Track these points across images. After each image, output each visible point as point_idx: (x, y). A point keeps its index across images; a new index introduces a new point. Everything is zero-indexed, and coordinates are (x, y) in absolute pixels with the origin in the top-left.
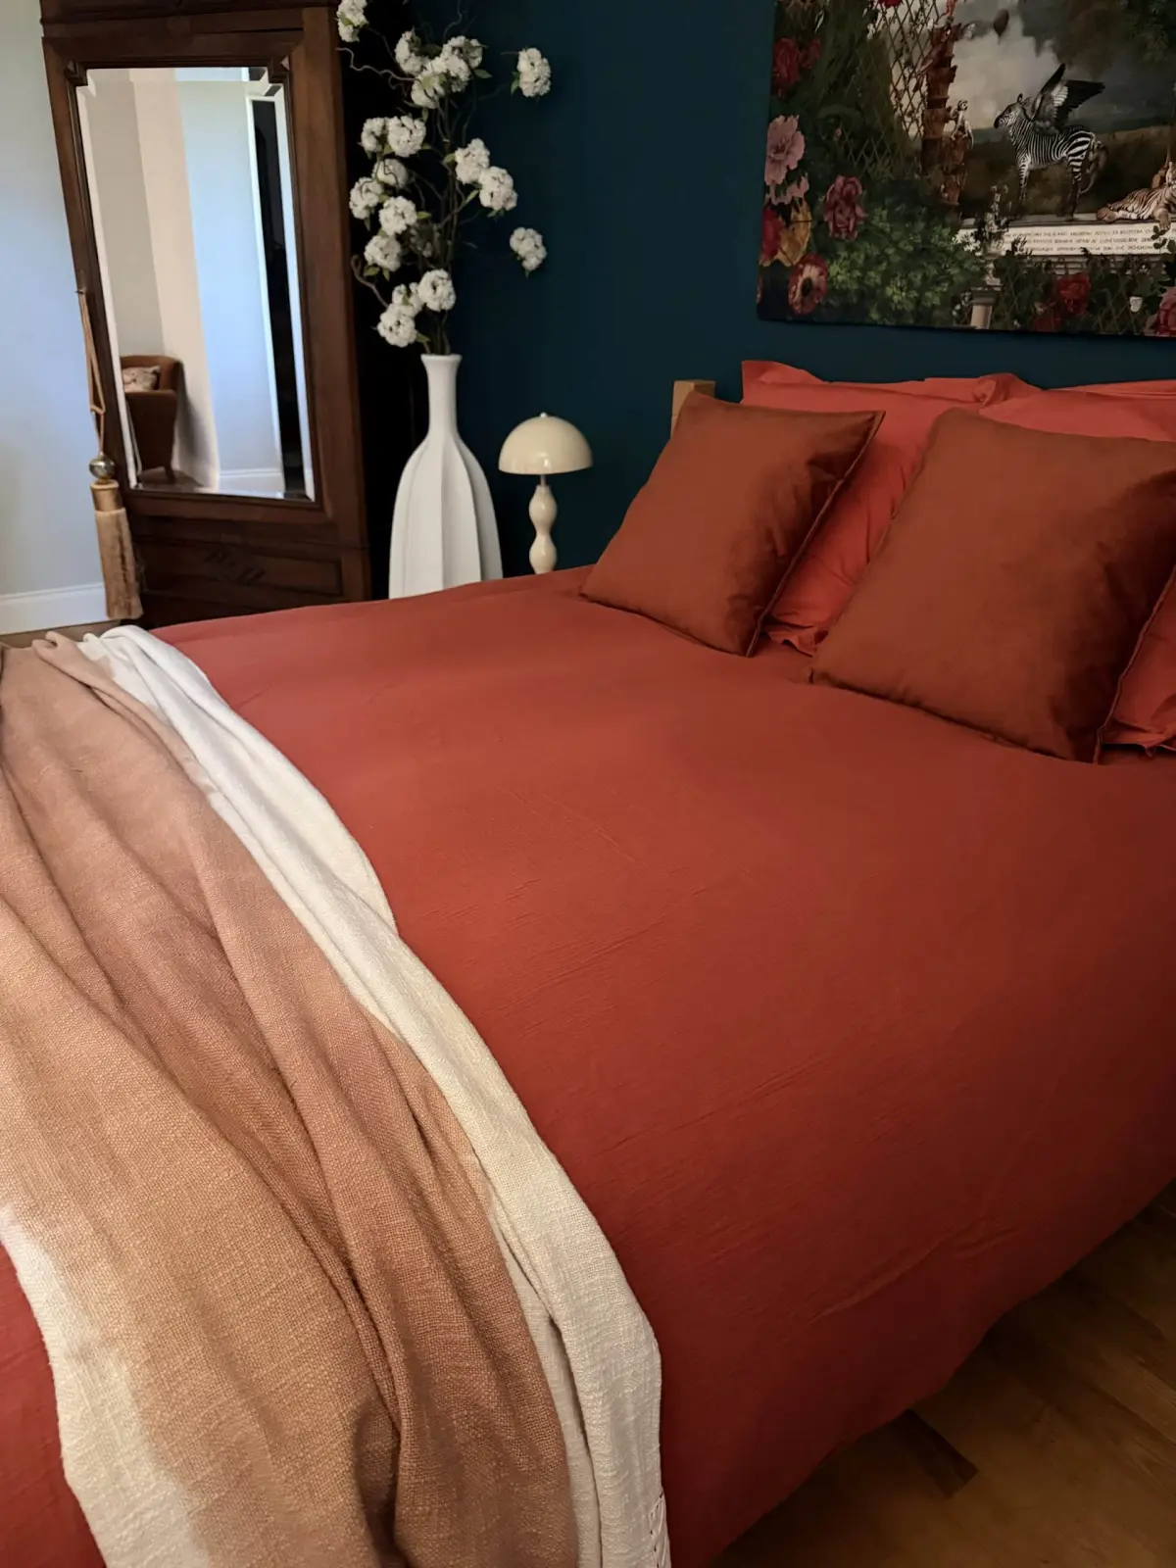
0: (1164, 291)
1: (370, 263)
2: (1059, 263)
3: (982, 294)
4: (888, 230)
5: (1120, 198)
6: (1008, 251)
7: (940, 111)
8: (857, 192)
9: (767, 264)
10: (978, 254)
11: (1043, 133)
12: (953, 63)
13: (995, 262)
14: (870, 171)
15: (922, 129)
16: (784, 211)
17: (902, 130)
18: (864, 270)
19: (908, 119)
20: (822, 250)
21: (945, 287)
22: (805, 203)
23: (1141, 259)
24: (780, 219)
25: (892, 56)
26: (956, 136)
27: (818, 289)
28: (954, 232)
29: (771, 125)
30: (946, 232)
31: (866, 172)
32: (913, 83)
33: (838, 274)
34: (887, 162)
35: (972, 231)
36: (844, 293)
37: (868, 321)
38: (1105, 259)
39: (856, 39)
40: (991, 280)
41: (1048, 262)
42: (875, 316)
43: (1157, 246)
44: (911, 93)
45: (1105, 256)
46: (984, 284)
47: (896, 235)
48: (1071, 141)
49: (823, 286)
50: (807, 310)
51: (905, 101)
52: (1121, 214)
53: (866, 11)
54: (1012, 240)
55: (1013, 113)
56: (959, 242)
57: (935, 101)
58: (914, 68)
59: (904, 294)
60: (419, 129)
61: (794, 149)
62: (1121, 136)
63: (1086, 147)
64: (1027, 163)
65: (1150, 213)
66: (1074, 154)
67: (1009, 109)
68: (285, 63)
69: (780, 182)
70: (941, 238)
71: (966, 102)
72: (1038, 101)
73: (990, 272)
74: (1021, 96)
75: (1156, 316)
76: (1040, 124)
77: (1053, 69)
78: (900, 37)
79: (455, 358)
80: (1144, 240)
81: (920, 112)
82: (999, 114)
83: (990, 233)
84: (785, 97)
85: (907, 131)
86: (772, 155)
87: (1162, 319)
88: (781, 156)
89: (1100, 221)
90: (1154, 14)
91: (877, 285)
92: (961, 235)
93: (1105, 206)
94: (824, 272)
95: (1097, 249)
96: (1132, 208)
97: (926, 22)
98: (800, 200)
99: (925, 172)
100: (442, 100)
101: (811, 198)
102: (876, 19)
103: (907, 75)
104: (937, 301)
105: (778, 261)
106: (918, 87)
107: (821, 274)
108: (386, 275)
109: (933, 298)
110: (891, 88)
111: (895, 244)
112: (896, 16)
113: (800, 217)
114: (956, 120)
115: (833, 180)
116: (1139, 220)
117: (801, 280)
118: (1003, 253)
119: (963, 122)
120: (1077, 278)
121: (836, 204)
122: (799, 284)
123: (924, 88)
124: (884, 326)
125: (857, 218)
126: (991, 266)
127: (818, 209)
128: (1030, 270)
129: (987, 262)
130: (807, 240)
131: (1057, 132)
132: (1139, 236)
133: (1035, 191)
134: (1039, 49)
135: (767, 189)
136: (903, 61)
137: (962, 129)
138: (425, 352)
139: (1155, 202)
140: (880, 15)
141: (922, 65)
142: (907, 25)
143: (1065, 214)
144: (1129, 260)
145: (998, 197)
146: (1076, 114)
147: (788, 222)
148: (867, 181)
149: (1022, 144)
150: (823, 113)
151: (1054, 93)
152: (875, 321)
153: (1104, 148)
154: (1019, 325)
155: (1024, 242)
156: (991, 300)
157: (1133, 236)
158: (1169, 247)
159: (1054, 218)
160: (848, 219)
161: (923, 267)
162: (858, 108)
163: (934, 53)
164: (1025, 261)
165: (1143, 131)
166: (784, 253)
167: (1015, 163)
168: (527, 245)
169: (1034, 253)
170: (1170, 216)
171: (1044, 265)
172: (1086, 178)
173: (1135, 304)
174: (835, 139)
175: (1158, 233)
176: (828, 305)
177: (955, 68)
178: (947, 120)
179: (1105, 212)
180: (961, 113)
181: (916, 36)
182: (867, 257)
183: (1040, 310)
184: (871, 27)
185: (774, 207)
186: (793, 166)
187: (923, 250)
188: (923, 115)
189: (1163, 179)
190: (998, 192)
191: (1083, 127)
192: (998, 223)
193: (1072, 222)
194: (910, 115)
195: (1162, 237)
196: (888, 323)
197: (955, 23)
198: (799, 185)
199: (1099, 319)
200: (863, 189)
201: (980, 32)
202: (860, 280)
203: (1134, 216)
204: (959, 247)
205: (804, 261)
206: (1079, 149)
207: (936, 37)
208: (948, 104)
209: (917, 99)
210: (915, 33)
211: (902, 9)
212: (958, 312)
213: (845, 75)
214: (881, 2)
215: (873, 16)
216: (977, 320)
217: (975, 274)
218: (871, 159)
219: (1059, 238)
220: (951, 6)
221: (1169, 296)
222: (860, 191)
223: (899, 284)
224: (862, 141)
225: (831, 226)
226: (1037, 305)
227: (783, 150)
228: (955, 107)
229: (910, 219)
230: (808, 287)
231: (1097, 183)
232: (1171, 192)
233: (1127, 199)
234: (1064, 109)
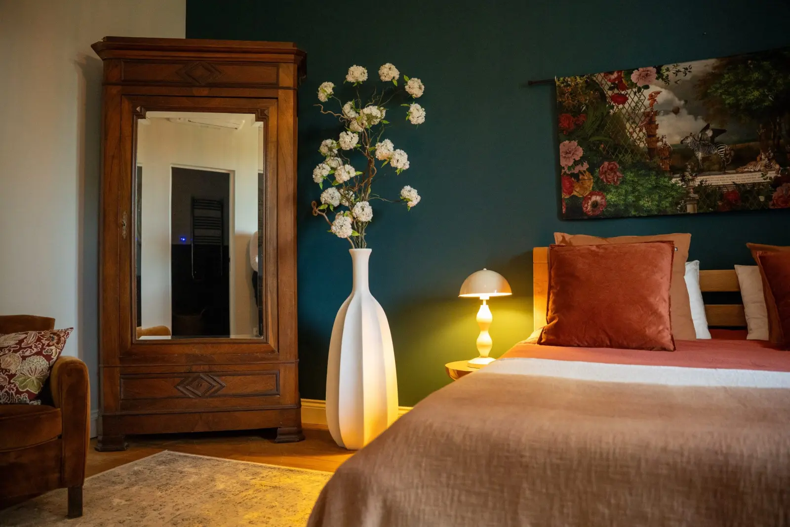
0: (773, 193)
1: (323, 203)
2: (723, 187)
3: (690, 200)
4: (636, 180)
5: (745, 165)
6: (698, 185)
7: (654, 139)
8: (616, 167)
9: (567, 197)
11: (704, 145)
12: (657, 123)
13: (693, 189)
14: (622, 159)
15: (646, 144)
16: (576, 176)
17: (636, 145)
18: (626, 196)
19: (638, 142)
20: (601, 188)
21: (670, 199)
22: (587, 173)
23: (759, 184)
24: (573, 179)
25: (625, 121)
26: (663, 147)
27: (602, 205)
28: (671, 179)
29: (561, 144)
30: (666, 180)
31: (620, 160)
32: (638, 129)
33: (612, 198)
34: (630, 156)
35: (679, 179)
36: (615, 205)
37: (630, 215)
38: (743, 185)
39: (605, 115)
40: (693, 195)
41: (719, 187)
42: (633, 213)
43: (764, 179)
44: (638, 133)
45: (743, 184)
46: (690, 197)
47: (640, 182)
48: (718, 147)
49: (603, 203)
50: (597, 213)
51: (635, 135)
52: (746, 170)
53: (607, 106)
54: (700, 180)
55: (689, 139)
56: (674, 183)
57: (651, 135)
58: (637, 125)
59: (650, 203)
60: (356, 138)
61: (577, 153)
62: (739, 146)
63: (724, 149)
64: (700, 155)
65: (758, 169)
66: (720, 152)
67: (687, 138)
69: (570, 165)
70: (664, 182)
71: (665, 136)
72: (700, 135)
73: (692, 192)
74: (691, 133)
75: (772, 202)
76: (703, 142)
77: (704, 124)
78: (627, 114)
79: (370, 250)
80: (759, 177)
81: (644, 139)
82: (682, 139)
83: (689, 179)
84: (561, 134)
85: (639, 145)
86: (564, 155)
87: (775, 203)
88: (570, 155)
89: (737, 173)
90: (742, 110)
91: (634, 201)
92: (673, 181)
93: (738, 167)
94: (604, 197)
96: (750, 168)
97: (640, 109)
98: (584, 171)
99: (651, 159)
101: (591, 170)
102: (614, 108)
103: (634, 127)
104: (668, 205)
105: (574, 196)
106: (641, 130)
107: (602, 199)
108: (332, 209)
109: (666, 204)
110: (627, 131)
111: (642, 185)
112: (624, 107)
113: (586, 178)
114: (662, 141)
115: (602, 163)
116: (755, 171)
117: (590, 202)
119: (666, 142)
120: (733, 192)
121: (606, 172)
122: (589, 204)
123: (644, 131)
124: (640, 217)
125: (618, 177)
126: (692, 190)
127: (596, 174)
128: (712, 190)
129: (689, 189)
130: (592, 186)
131: (712, 145)
132: (756, 177)
133: (707, 164)
134: (696, 119)
135: (562, 168)
136: (631, 122)
137: (665, 144)
138: (352, 248)
139: (760, 166)
140: (615, 107)
141: (641, 123)
142: (630, 110)
144: (754, 184)
145: (689, 167)
146: (717, 139)
147: (578, 180)
148: (620, 163)
149: (696, 149)
150: (591, 140)
151: (707, 132)
152: (635, 215)
153: (732, 150)
154: (712, 210)
155: (706, 181)
156: (695, 202)
157: (754, 176)
158: (770, 179)
159: (717, 172)
160: (613, 177)
161: (658, 193)
162: (610, 137)
163: (647, 120)
164: (709, 187)
165: (747, 144)
166: (577, 192)
167: (694, 155)
168: (412, 196)
169: (712, 184)
170: (767, 169)
171: (717, 189)
172: (728, 160)
173: (762, 199)
174: (601, 149)
175: (763, 175)
176: (607, 211)
177: (658, 125)
178: (658, 141)
179: (739, 170)
180: (664, 140)
181: (637, 114)
182: (626, 191)
183: (720, 204)
184: (611, 111)
185: (568, 175)
186: (578, 158)
187: (657, 186)
188: (646, 140)
189: (761, 158)
190: (689, 165)
191: (721, 143)
192: (691, 175)
193: (725, 173)
194: (638, 140)
195: (766, 176)
196: (642, 215)
197: (655, 110)
198: (582, 166)
199: (748, 205)
200: (620, 166)
201: (666, 113)
202: (625, 200)
203: (752, 170)
204: (673, 185)
205: (592, 194)
206: (721, 150)
207: (646, 114)
208: (657, 136)
209: (641, 134)
210: (635, 113)
211: (626, 105)
212: (680, 208)
213: (601, 127)
214: (615, 103)
215: (612, 107)
216: (690, 209)
217: (684, 194)
218: (622, 155)
219: (722, 179)
220: (651, 105)
221: (775, 195)
222: (618, 166)
223: (647, 200)
224: (615, 149)
225: (605, 180)
226: (718, 202)
227: (570, 153)
228: (661, 137)
229: (649, 175)
230: (595, 205)
231: (732, 160)
232: (766, 161)
233: (748, 165)
234: (713, 138)
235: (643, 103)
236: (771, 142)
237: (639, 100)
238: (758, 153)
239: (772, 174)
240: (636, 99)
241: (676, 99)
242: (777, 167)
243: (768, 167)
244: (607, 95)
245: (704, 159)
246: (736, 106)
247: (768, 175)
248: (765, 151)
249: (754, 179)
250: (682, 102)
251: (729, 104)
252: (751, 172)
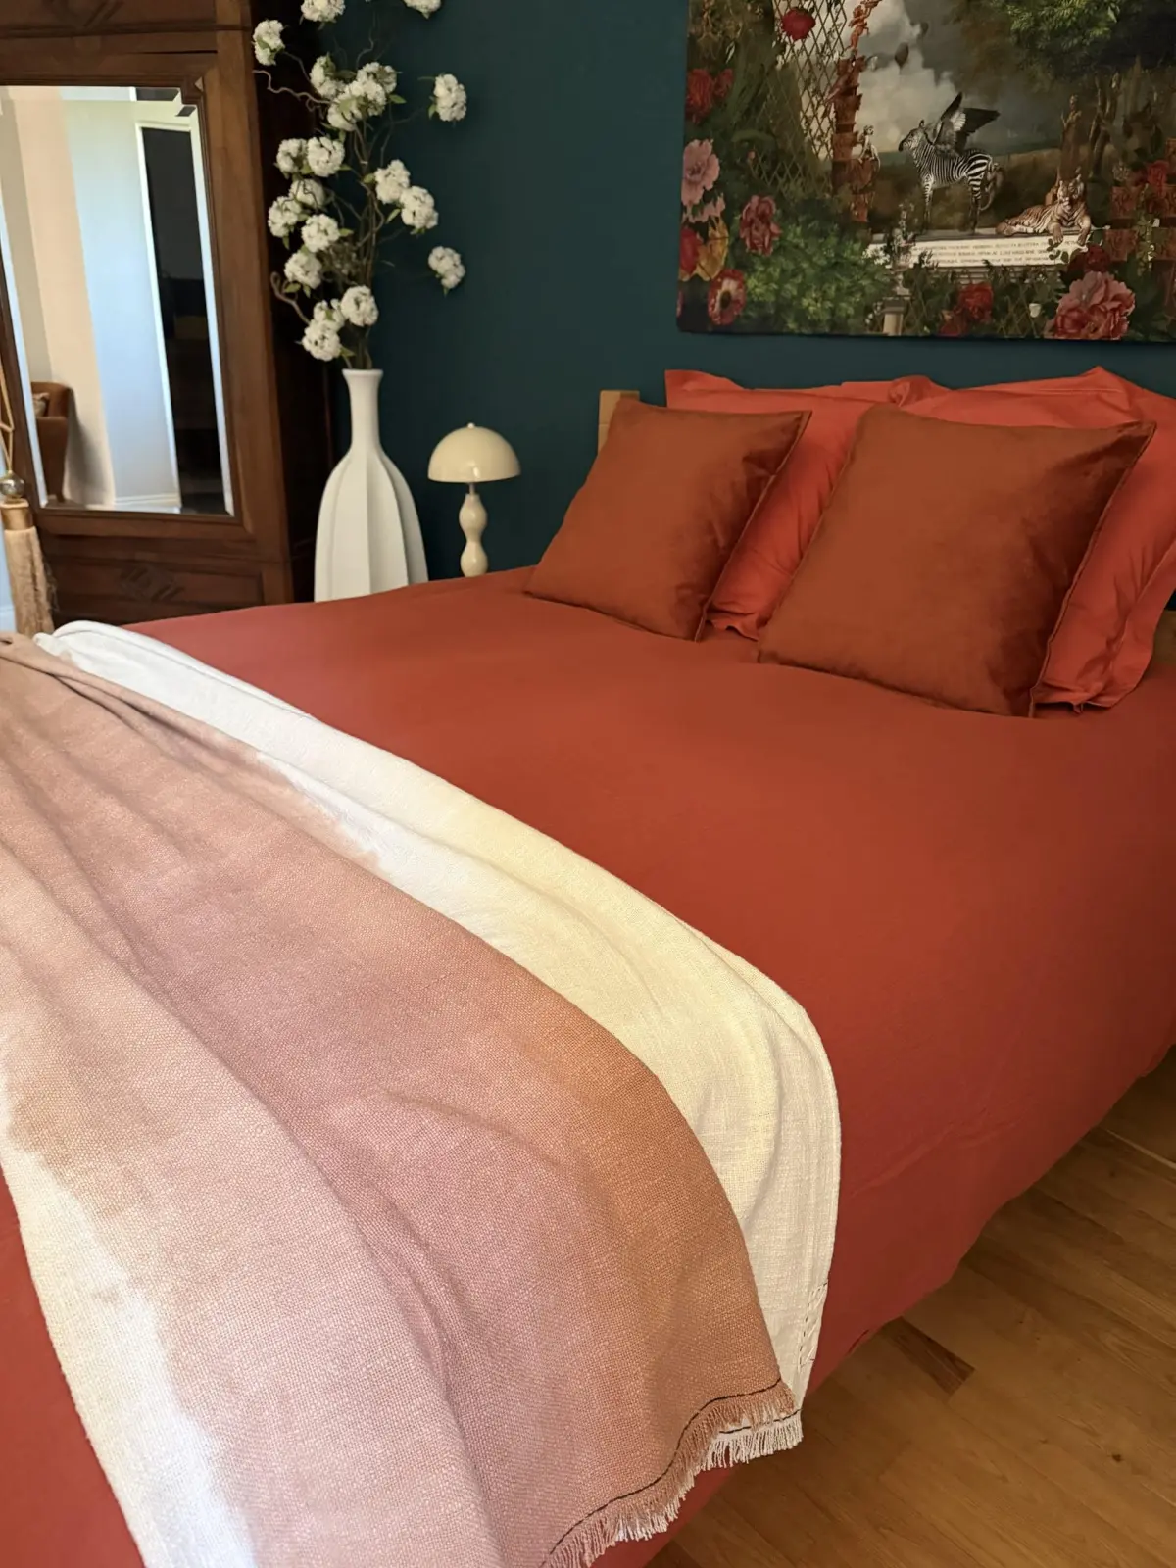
0: (1060, 298)
1: (290, 280)
2: (963, 273)
3: (893, 303)
4: (802, 245)
5: (1016, 215)
6: (915, 264)
7: (848, 136)
8: (771, 210)
9: (686, 279)
10: (888, 267)
12: (859, 91)
13: (904, 274)
14: (784, 190)
15: (832, 151)
16: (701, 229)
17: (812, 153)
18: (781, 282)
19: (818, 143)
20: (740, 265)
21: (858, 298)
22: (721, 222)
23: (1038, 269)
24: (698, 236)
25: (801, 86)
26: (864, 159)
27: (737, 301)
28: (865, 246)
29: (687, 149)
30: (857, 247)
31: (780, 192)
32: (822, 109)
33: (756, 287)
34: (799, 183)
35: (882, 245)
36: (761, 305)
37: (785, 331)
38: (1005, 269)
39: (767, 70)
40: (901, 290)
41: (954, 273)
42: (792, 326)
43: (1052, 257)
44: (820, 120)
45: (1005, 267)
46: (894, 294)
47: (809, 251)
48: (971, 162)
49: (740, 298)
50: (727, 321)
51: (814, 126)
52: (1017, 229)
53: (774, 43)
54: (919, 252)
55: (916, 138)
56: (870, 256)
57: (843, 126)
58: (822, 96)
59: (819, 305)
60: (338, 150)
61: (710, 172)
62: (1015, 158)
63: (984, 168)
64: (930, 183)
65: (1044, 227)
66: (972, 175)
67: (912, 133)
68: (199, 84)
69: (697, 201)
70: (853, 252)
71: (871, 127)
72: (939, 126)
73: (900, 283)
74: (922, 122)
75: (1053, 321)
76: (942, 147)
78: (807, 67)
79: (377, 373)
80: (1040, 252)
81: (829, 136)
82: (903, 138)
83: (899, 248)
84: (699, 122)
85: (817, 154)
86: (688, 176)
87: (1059, 324)
88: (697, 178)
89: (999, 235)
90: (1041, 50)
91: (793, 297)
92: (872, 249)
93: (1003, 221)
94: (742, 284)
95: (997, 260)
96: (1027, 223)
97: (831, 55)
98: (717, 218)
99: (835, 192)
100: (359, 124)
101: (727, 217)
102: (785, 50)
103: (816, 102)
104: (851, 311)
105: (697, 276)
106: (826, 114)
107: (739, 287)
108: (307, 292)
109: (847, 308)
110: (801, 114)
111: (809, 258)
112: (803, 48)
113: (718, 235)
114: (863, 145)
115: (748, 199)
116: (1035, 234)
117: (720, 293)
118: (912, 266)
119: (869, 144)
120: (981, 288)
121: (752, 221)
122: (719, 297)
123: (832, 115)
124: (801, 335)
125: (772, 235)
126: (900, 277)
127: (735, 227)
128: (938, 280)
129: (896, 274)
130: (725, 255)
131: (957, 155)
132: (1036, 248)
133: (940, 208)
134: (938, 79)
135: (684, 208)
136: (811, 90)
137: (869, 152)
138: (347, 367)
139: (1048, 218)
140: (788, 48)
141: (830, 93)
142: (814, 57)
143: (968, 228)
144: (1027, 270)
145: (904, 215)
146: (974, 138)
147: (706, 238)
148: (780, 199)
149: (926, 165)
150: (736, 138)
151: (953, 120)
152: (792, 330)
153: (1000, 169)
154: (928, 331)
155: (930, 255)
156: (902, 309)
157: (1030, 248)
158: (1062, 258)
159: (957, 232)
160: (764, 236)
161: (837, 280)
162: (769, 132)
163: (841, 83)
164: (932, 272)
165: (1035, 154)
166: (702, 268)
167: (919, 182)
168: (445, 264)
169: (941, 264)
170: (1063, 230)
171: (949, 276)
172: (986, 196)
173: (1035, 310)
174: (749, 161)
175: (1052, 246)
176: (747, 317)
177: (860, 96)
178: (854, 143)
179: (1003, 226)
180: (867, 137)
181: (824, 68)
182: (783, 271)
183: (947, 317)
184: (780, 59)
185: (691, 225)
186: (710, 187)
187: (836, 263)
188: (832, 139)
189: (1055, 197)
190: (905, 209)
191: (980, 150)
192: (905, 238)
193: (974, 236)
194: (819, 139)
195: (1056, 249)
196: (804, 331)
197: (859, 55)
198: (715, 205)
199: (1002, 324)
200: (777, 208)
201: (883, 63)
202: (777, 293)
203: (1030, 230)
204: (870, 261)
205: (723, 275)
206: (978, 170)
207: (842, 67)
208: (855, 129)
209: (826, 124)
210: (822, 64)
211: (809, 42)
212: (871, 320)
213: (757, 102)
214: (788, 35)
215: (782, 48)
216: (889, 327)
217: (885, 285)
218: (784, 180)
219: (962, 251)
220: (855, 40)
221: (1064, 302)
222: (774, 210)
223: (814, 295)
224: (775, 163)
225: (747, 243)
226: (945, 312)
227: (699, 172)
228: (861, 132)
229: (823, 234)
230: (727, 300)
231: (995, 201)
232: (1062, 207)
233: (1023, 215)
234: (963, 134)
235: (839, 35)
236: (1084, 151)
237: (834, 25)
238: (1051, 183)
239: (1070, 245)
240: (829, 25)
241: (907, 21)
242: (1086, 223)
243: (1066, 222)
244: (777, 15)
245: (938, 193)
246: (1027, 39)
247: (1061, 247)
248: (1067, 179)
249: (1029, 255)
250: (917, 30)
251: (1017, 31)
252: (1026, 235)
